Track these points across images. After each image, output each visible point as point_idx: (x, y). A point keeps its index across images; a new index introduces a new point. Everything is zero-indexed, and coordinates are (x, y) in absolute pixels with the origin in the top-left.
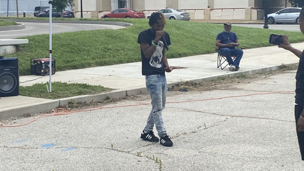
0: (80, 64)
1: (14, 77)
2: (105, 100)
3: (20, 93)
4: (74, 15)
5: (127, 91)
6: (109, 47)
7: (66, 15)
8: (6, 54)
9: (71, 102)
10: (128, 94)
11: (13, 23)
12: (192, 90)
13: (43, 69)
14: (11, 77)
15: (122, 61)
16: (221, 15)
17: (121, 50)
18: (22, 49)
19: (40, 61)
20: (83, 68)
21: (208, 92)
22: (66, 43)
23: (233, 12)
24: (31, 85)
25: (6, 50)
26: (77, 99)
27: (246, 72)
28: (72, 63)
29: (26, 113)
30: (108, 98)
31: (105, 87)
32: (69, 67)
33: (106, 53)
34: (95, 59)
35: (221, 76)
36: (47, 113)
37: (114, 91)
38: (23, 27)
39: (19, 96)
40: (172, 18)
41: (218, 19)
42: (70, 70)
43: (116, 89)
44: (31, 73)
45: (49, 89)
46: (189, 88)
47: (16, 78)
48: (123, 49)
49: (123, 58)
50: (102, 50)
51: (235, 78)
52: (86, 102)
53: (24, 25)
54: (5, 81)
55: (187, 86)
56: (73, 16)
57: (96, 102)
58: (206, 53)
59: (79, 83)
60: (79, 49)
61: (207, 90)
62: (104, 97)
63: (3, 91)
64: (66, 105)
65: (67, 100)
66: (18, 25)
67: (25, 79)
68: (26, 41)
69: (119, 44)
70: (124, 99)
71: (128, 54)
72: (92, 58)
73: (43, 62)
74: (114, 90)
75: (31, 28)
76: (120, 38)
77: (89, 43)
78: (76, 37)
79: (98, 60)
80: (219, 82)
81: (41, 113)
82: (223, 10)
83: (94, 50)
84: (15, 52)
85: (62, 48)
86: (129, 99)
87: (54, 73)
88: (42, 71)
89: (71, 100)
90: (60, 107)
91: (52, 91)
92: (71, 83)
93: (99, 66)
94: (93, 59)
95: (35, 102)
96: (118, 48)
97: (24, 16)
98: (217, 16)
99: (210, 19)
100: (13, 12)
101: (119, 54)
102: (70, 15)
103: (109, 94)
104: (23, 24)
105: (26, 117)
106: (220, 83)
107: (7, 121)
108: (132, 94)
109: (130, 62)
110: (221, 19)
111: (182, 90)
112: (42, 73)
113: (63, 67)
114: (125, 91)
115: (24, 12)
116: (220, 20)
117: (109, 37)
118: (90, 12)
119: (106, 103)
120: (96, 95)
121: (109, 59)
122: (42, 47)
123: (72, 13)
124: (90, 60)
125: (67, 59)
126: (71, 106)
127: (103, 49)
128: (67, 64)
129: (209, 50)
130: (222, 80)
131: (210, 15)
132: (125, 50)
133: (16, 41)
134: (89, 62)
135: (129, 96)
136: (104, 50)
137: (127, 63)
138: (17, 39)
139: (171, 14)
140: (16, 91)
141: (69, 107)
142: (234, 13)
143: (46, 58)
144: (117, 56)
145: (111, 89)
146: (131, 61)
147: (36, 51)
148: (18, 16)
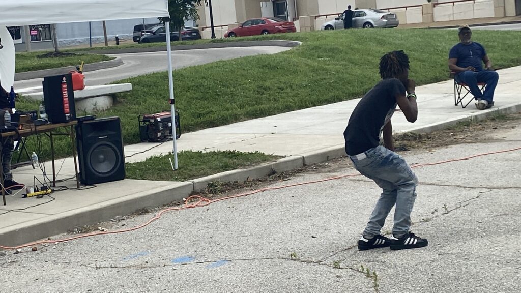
0: (220, 118)
1: (115, 148)
2: (269, 175)
3: (127, 174)
4: (199, 34)
5: (303, 157)
6: (267, 85)
7: (188, 36)
8: (97, 110)
9: (212, 184)
10: (307, 162)
11: (102, 57)
12: (414, 147)
13: (159, 132)
14: (110, 148)
15: (290, 106)
16: (452, 13)
17: (287, 88)
18: (122, 100)
19: (155, 118)
20: (226, 124)
21: (444, 150)
22: (193, 84)
23: (473, 5)
24: (144, 160)
25: (96, 104)
26: (221, 177)
27: (505, 109)
28: (206, 118)
29: (139, 208)
30: (274, 173)
31: (266, 154)
32: (202, 124)
33: (261, 95)
34: (244, 107)
35: (464, 119)
36: (175, 205)
37: (282, 160)
38: (120, 63)
39: (126, 180)
40: (367, 26)
41: (447, 19)
42: (205, 129)
43: (285, 156)
44: (140, 140)
45: (174, 164)
46: (409, 145)
47: (118, 151)
48: (291, 87)
49: (291, 102)
50: (254, 91)
51: (488, 120)
52: (237, 182)
53: (120, 60)
54: (102, 157)
55: (406, 142)
56: (198, 37)
57: (254, 180)
58: (432, 81)
59: (222, 151)
60: (216, 92)
61: (442, 145)
62: (267, 172)
63: (99, 173)
64: (205, 188)
65: (206, 181)
66: (111, 59)
67: (133, 150)
68: (128, 86)
69: (283, 79)
70: (300, 171)
71: (299, 94)
72: (239, 106)
73: (159, 119)
74: (282, 157)
75: (133, 63)
76: (283, 68)
77: (232, 80)
78: (209, 72)
79: (249, 109)
80: (460, 130)
81: (164, 206)
82: (455, 3)
83: (241, 92)
84: (112, 105)
85: (188, 94)
86: (307, 172)
87: (179, 137)
88: (159, 135)
89: (212, 180)
90: (195, 194)
91: (180, 168)
92: (208, 151)
93: (253, 118)
94: (241, 107)
95: (153, 188)
96: (282, 86)
97: (118, 43)
98: (444, 15)
99: (434, 22)
100: (98, 37)
101: (284, 95)
102: (193, 34)
103: (274, 165)
104: (118, 57)
105: (141, 214)
106: (462, 132)
107: (111, 222)
108: (313, 163)
109: (303, 107)
110: (452, 19)
111: (398, 149)
112: (159, 138)
113: (193, 125)
114: (301, 158)
115: (117, 36)
116: (452, 21)
117: (264, 68)
118: (227, 27)
119: (270, 181)
120: (253, 168)
121: (268, 106)
122: (156, 93)
123: (197, 31)
124: (235, 109)
125: (197, 112)
126: (213, 190)
127: (257, 89)
128: (199, 120)
129: (438, 75)
130: (466, 127)
131: (432, 13)
132: (294, 87)
133: (112, 87)
134: (236, 112)
135: (309, 166)
136: (258, 91)
137: (300, 109)
138: (113, 84)
139: (364, 17)
140: (120, 172)
141: (210, 192)
142: (475, 8)
143: (163, 112)
144: (280, 99)
145: (276, 157)
146: (306, 105)
147: (145, 102)
148: (107, 44)
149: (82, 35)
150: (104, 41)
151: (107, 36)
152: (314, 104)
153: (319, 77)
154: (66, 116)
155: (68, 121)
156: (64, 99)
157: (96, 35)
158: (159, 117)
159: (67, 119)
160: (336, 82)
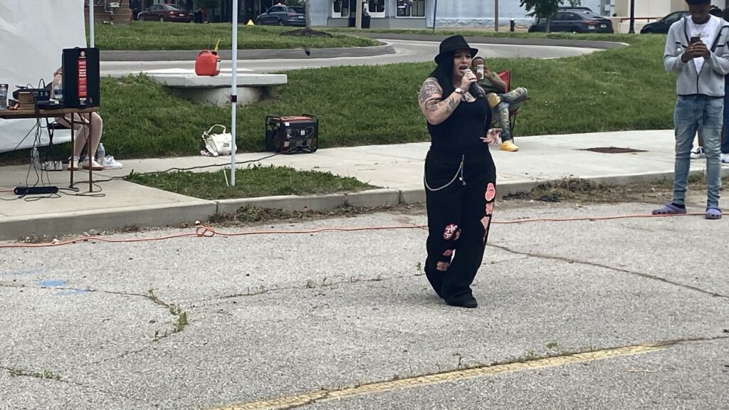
4: (611, 27)
7: (593, 28)
9: (244, 208)
11: (363, 42)
13: (287, 140)
18: (276, 96)
19: (282, 122)
26: (263, 202)
29: (129, 223)
30: (346, 205)
37: (370, 191)
38: (390, 51)
43: (381, 188)
44: (265, 148)
46: (566, 194)
53: (392, 47)
56: (609, 29)
57: (309, 211)
62: (338, 203)
64: (234, 212)
65: (238, 204)
68: (283, 79)
70: (387, 209)
73: (287, 124)
81: (167, 226)
84: (256, 101)
87: (315, 150)
88: (287, 144)
90: (218, 219)
91: (237, 185)
97: (512, 29)
100: (489, 19)
102: (602, 26)
104: (390, 43)
108: (417, 201)
111: (546, 199)
112: (287, 148)
113: (350, 139)
114: (396, 192)
115: (513, 19)
120: (314, 196)
123: (608, 23)
125: (366, 122)
126: (246, 216)
133: (257, 77)
135: (406, 205)
141: (239, 218)
148: (497, 29)
149: (466, 14)
150: (494, 25)
151: (499, 18)
152: (550, 131)
153: (577, 96)
154: (79, 101)
155: (83, 107)
156: (80, 79)
157: (486, 16)
158: (287, 121)
159: (82, 103)
160: (600, 105)
